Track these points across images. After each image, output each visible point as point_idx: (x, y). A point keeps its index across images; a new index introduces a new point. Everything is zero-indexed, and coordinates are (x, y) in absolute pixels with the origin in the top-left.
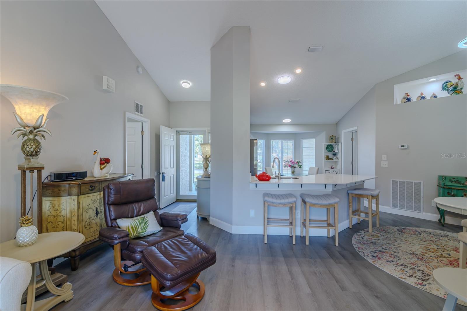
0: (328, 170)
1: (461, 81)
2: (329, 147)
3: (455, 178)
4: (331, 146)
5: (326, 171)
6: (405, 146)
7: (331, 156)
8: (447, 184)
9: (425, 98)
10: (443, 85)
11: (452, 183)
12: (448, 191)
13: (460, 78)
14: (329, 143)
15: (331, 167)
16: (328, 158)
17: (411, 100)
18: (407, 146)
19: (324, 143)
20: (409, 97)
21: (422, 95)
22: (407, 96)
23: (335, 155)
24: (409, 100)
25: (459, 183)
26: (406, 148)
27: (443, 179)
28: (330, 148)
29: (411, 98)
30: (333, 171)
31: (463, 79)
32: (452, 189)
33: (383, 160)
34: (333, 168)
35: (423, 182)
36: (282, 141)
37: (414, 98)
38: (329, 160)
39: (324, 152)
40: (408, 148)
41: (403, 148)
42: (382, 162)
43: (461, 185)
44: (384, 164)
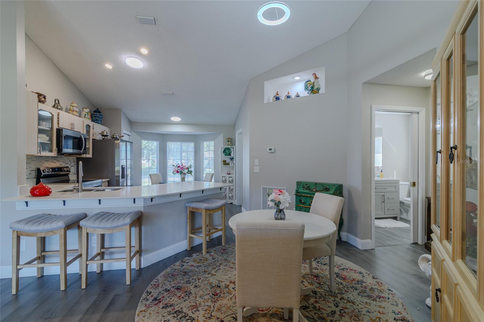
0: (224, 176)
1: (317, 80)
2: (226, 150)
3: (307, 184)
4: (228, 150)
5: (223, 177)
6: (272, 149)
7: (228, 160)
8: (301, 191)
9: (290, 97)
10: (305, 84)
11: (304, 189)
12: (299, 199)
13: (316, 78)
14: (227, 147)
15: (227, 173)
16: (225, 163)
17: (280, 100)
18: (274, 149)
19: (222, 146)
20: (278, 96)
21: (288, 94)
22: (277, 95)
23: (232, 159)
24: (277, 99)
25: (310, 189)
26: (273, 151)
27: (298, 185)
28: (227, 152)
29: (280, 97)
30: (229, 177)
31: (318, 78)
32: (301, 196)
33: (255, 165)
34: (230, 174)
35: (287, 189)
36: (181, 143)
37: (283, 97)
38: (226, 165)
39: (222, 157)
40: (274, 151)
41: (270, 151)
42: (255, 167)
43: (310, 191)
44: (256, 170)
